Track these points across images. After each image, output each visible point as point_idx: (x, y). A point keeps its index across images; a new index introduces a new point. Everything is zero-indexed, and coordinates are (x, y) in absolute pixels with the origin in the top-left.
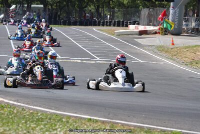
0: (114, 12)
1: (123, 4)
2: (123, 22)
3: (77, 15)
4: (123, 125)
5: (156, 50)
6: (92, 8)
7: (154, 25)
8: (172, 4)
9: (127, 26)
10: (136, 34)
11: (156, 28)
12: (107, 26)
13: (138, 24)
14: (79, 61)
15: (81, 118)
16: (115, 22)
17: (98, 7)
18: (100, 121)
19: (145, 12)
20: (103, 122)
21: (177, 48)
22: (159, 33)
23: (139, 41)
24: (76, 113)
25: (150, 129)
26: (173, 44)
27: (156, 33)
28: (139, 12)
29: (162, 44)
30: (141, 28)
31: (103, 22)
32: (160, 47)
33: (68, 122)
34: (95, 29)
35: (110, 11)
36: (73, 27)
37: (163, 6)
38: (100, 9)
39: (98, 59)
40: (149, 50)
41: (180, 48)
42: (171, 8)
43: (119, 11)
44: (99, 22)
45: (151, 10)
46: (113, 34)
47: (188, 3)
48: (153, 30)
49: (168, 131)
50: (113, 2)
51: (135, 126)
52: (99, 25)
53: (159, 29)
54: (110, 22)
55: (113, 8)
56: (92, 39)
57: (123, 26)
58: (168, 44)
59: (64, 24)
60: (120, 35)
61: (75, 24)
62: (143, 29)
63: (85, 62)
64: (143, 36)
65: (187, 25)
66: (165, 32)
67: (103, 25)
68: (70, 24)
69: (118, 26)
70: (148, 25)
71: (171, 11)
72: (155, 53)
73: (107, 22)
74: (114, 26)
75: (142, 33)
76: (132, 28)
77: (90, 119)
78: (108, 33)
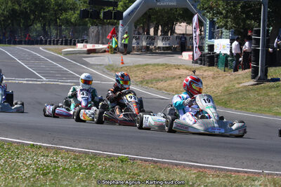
0: (61, 31)
1: (71, 22)
2: (71, 40)
3: (23, 34)
4: (67, 150)
5: (105, 70)
6: (38, 26)
7: (103, 44)
8: (121, 22)
9: (75, 44)
10: (84, 53)
11: (105, 46)
12: (54, 44)
13: (87, 42)
14: (25, 82)
15: (24, 144)
16: (62, 41)
17: (45, 25)
18: (44, 146)
19: (93, 30)
20: (47, 148)
21: (126, 67)
22: (108, 51)
23: (87, 60)
24: (18, 139)
25: (96, 154)
26: (123, 63)
27: (105, 51)
28: (87, 29)
29: (111, 63)
30: (90, 46)
31: (50, 41)
32: (109, 66)
33: (9, 149)
34: (41, 48)
35: (57, 29)
36: (18, 47)
37: (112, 24)
38: (47, 27)
39: (45, 79)
40: (97, 70)
41: (130, 67)
42: (120, 26)
43: (67, 29)
44: (46, 41)
45: (100, 27)
46: (61, 54)
47: (138, 21)
48: (102, 49)
49: (114, 156)
50: (59, 19)
51: (80, 152)
52: (46, 44)
53: (108, 47)
54: (58, 41)
55: (60, 26)
56: (39, 59)
57: (70, 45)
58: (117, 63)
59: (9, 43)
60: (67, 54)
61: (20, 43)
62: (92, 48)
63: (30, 82)
64: (91, 55)
65: (138, 44)
66: (115, 51)
67: (50, 44)
68: (15, 43)
69: (66, 44)
70: (98, 43)
71: (120, 29)
72: (104, 72)
73: (54, 41)
74: (62, 44)
75: (90, 51)
76: (80, 46)
77: (33, 145)
78: (56, 52)
